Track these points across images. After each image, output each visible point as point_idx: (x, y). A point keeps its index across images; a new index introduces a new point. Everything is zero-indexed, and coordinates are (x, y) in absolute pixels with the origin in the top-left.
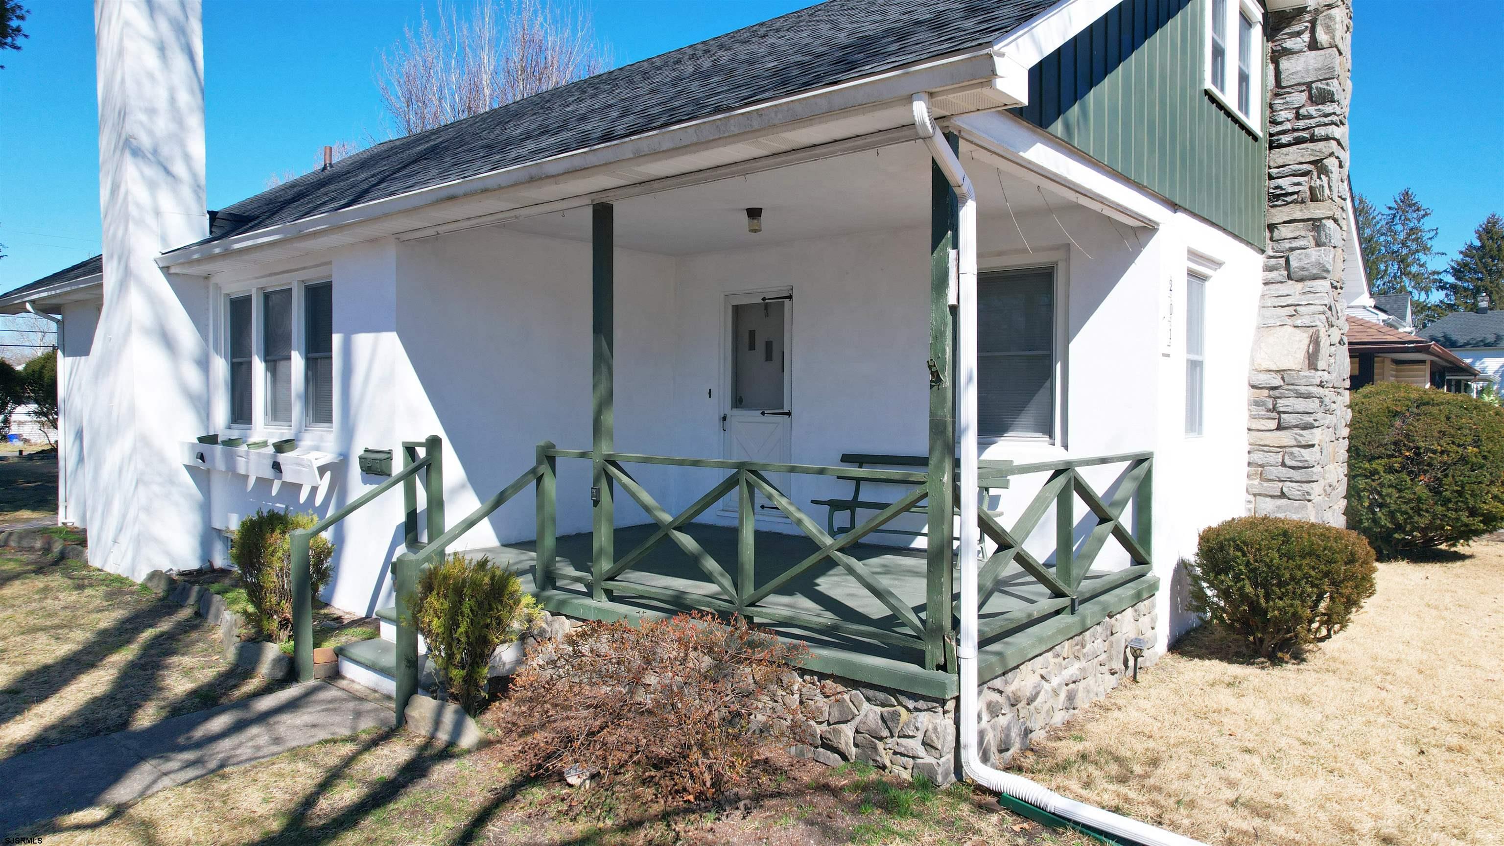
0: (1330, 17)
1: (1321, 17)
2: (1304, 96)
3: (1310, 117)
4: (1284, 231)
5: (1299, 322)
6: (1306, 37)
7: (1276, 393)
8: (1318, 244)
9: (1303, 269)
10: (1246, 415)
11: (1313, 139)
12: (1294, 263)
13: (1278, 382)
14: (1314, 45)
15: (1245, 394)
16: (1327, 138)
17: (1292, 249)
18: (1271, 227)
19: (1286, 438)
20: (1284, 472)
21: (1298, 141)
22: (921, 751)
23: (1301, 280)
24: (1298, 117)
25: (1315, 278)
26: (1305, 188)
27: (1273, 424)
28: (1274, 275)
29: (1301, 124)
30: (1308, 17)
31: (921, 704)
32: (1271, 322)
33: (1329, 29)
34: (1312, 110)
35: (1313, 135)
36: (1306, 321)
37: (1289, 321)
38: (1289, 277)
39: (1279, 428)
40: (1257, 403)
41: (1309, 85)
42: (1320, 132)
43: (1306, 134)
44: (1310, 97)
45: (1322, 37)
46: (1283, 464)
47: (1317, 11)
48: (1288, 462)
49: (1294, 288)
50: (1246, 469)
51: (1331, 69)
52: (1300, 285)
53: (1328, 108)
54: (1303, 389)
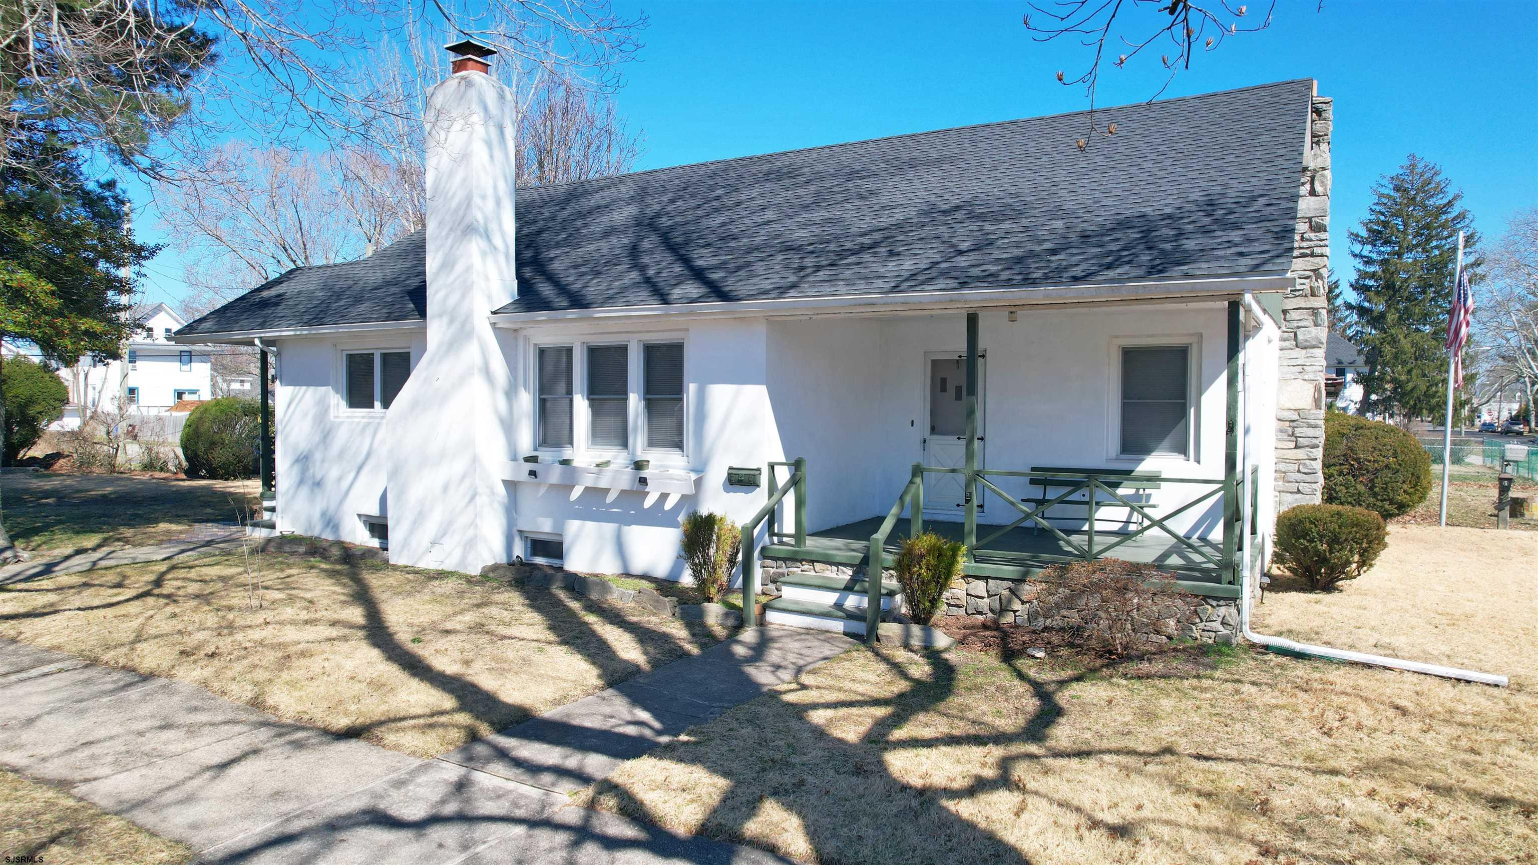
0: (1323, 175)
1: (1318, 175)
2: (1307, 225)
3: (1311, 240)
4: (1293, 315)
5: (1306, 377)
6: (1308, 186)
7: (1294, 424)
8: (1316, 325)
9: (1306, 341)
10: (1274, 438)
11: (1312, 255)
12: (1300, 337)
13: (1296, 417)
14: (1313, 193)
15: (1274, 425)
16: (1322, 255)
17: (1299, 327)
18: (1285, 312)
19: (1301, 454)
20: (1300, 477)
21: (1303, 255)
22: (1221, 628)
23: (1305, 348)
24: (1302, 239)
25: (1314, 347)
26: (1307, 287)
27: (1292, 445)
28: (1286, 344)
29: (1305, 244)
30: (1309, 174)
31: (1222, 602)
32: (1288, 376)
33: (1323, 184)
34: (1312, 235)
35: (1312, 252)
36: (1311, 376)
37: (1300, 376)
38: (1297, 346)
39: (1296, 447)
40: (1281, 431)
41: (1310, 219)
42: (1317, 251)
43: (1308, 251)
44: (1311, 227)
45: (1319, 188)
46: (1299, 471)
47: (1315, 171)
48: (1302, 470)
49: (1300, 353)
50: (1273, 475)
51: (1325, 210)
52: (1304, 351)
53: (1322, 235)
54: (1312, 422)
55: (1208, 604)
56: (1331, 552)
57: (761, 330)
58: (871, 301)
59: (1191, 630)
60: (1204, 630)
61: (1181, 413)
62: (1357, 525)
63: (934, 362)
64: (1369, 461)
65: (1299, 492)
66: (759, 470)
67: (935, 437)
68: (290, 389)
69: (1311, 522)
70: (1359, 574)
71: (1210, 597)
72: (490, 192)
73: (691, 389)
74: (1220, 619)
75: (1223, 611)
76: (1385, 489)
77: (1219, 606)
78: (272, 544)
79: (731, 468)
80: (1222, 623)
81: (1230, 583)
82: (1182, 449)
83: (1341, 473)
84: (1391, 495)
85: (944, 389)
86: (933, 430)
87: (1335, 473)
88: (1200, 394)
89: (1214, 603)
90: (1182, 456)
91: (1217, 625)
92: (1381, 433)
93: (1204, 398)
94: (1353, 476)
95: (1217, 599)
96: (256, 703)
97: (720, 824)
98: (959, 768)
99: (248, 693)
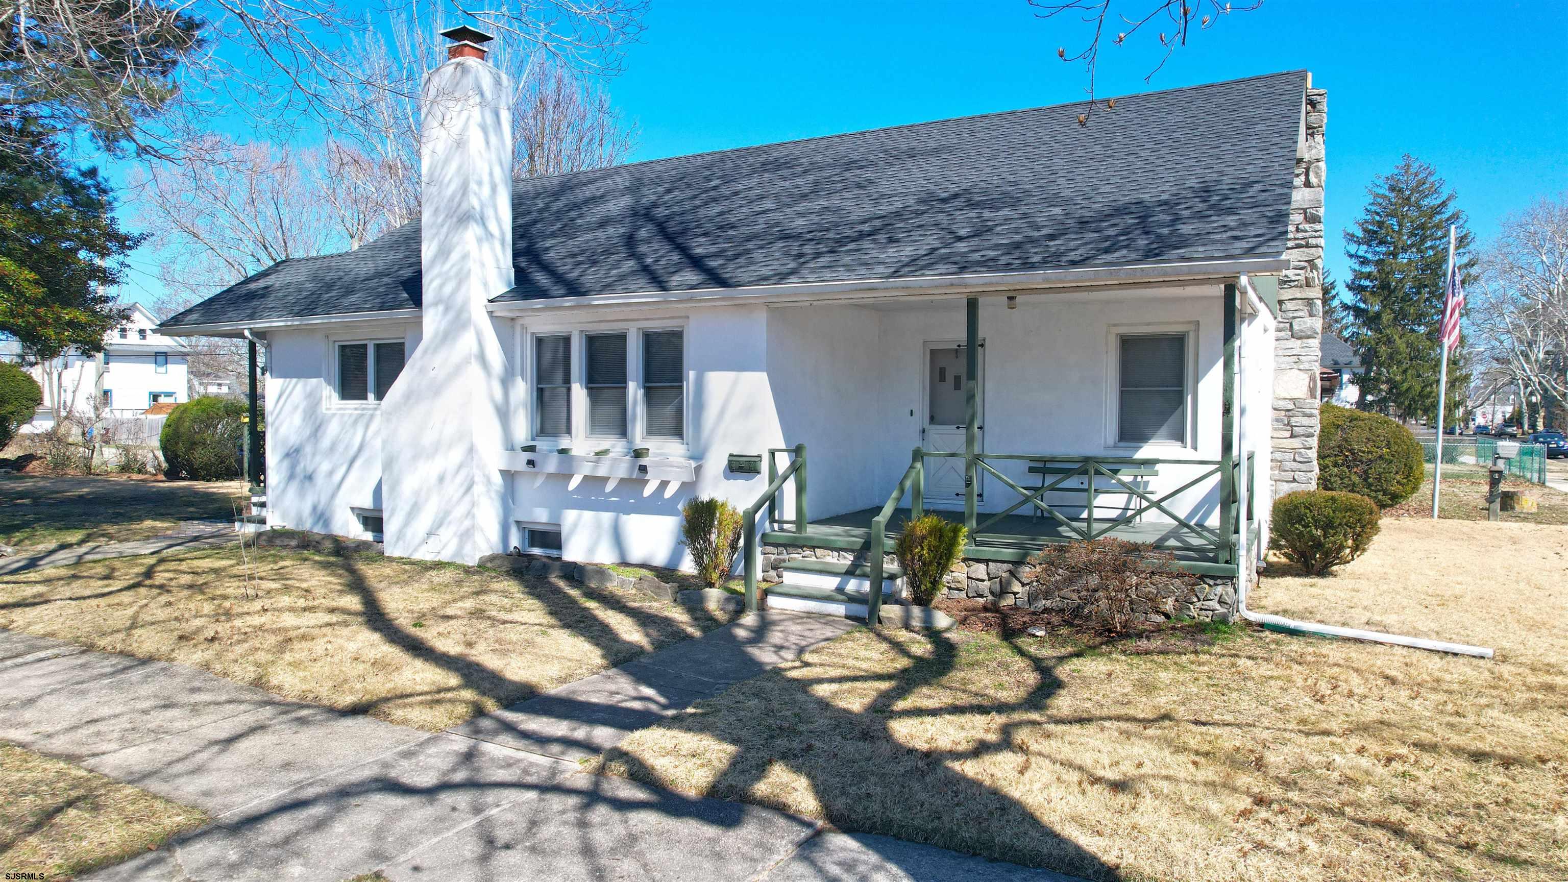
0: (1317, 167)
1: (1312, 166)
2: (1302, 216)
3: (1306, 231)
4: (1289, 306)
5: (1301, 367)
6: (1303, 178)
7: (1290, 413)
8: (1311, 315)
9: (1301, 331)
10: (1270, 427)
11: (1307, 246)
12: (1296, 327)
13: (1291, 406)
14: (1308, 184)
15: (1270, 414)
16: (1317, 246)
17: (1294, 318)
18: (1281, 302)
19: (1296, 443)
20: (1295, 465)
21: (1298, 246)
22: (1218, 606)
23: (1300, 338)
24: (1298, 230)
25: (1309, 337)
26: (1302, 278)
27: (1288, 434)
28: (1282, 334)
29: (1300, 235)
30: (1304, 165)
31: (1219, 581)
32: (1283, 366)
33: (1318, 175)
34: (1307, 226)
35: (1307, 243)
36: (1307, 366)
37: (1295, 366)
38: (1292, 336)
39: (1292, 436)
40: (1277, 420)
41: (1305, 210)
42: (1312, 241)
43: (1303, 242)
44: (1306, 218)
45: (1313, 179)
46: (1294, 460)
47: (1310, 162)
48: (1298, 459)
49: (1297, 343)
50: (1270, 464)
51: (1319, 201)
52: (1299, 342)
53: (1317, 227)
54: (1308, 411)
55: (1205, 583)
56: (1325, 536)
57: (761, 317)
58: (872, 286)
59: (1189, 609)
60: (1201, 609)
61: (1180, 401)
62: (1350, 510)
63: (933, 352)
64: (1363, 452)
65: (1294, 480)
66: (759, 456)
67: (933, 426)
68: (280, 381)
69: (1306, 508)
70: (1353, 559)
71: (1207, 576)
72: (486, 179)
73: (691, 376)
74: (1217, 598)
75: (1219, 589)
76: (1379, 480)
77: (1216, 585)
78: (264, 537)
79: (731, 455)
80: (1220, 602)
81: (1227, 562)
82: (1180, 437)
83: (1336, 465)
84: (1385, 486)
85: (943, 378)
86: (932, 420)
87: (1330, 464)
88: (1197, 382)
89: (1211, 582)
90: (1179, 443)
91: (1214, 604)
92: (1374, 424)
93: (1200, 385)
94: (1348, 467)
95: (1214, 578)
96: (258, 684)
97: (731, 786)
98: (963, 734)
99: (251, 673)
